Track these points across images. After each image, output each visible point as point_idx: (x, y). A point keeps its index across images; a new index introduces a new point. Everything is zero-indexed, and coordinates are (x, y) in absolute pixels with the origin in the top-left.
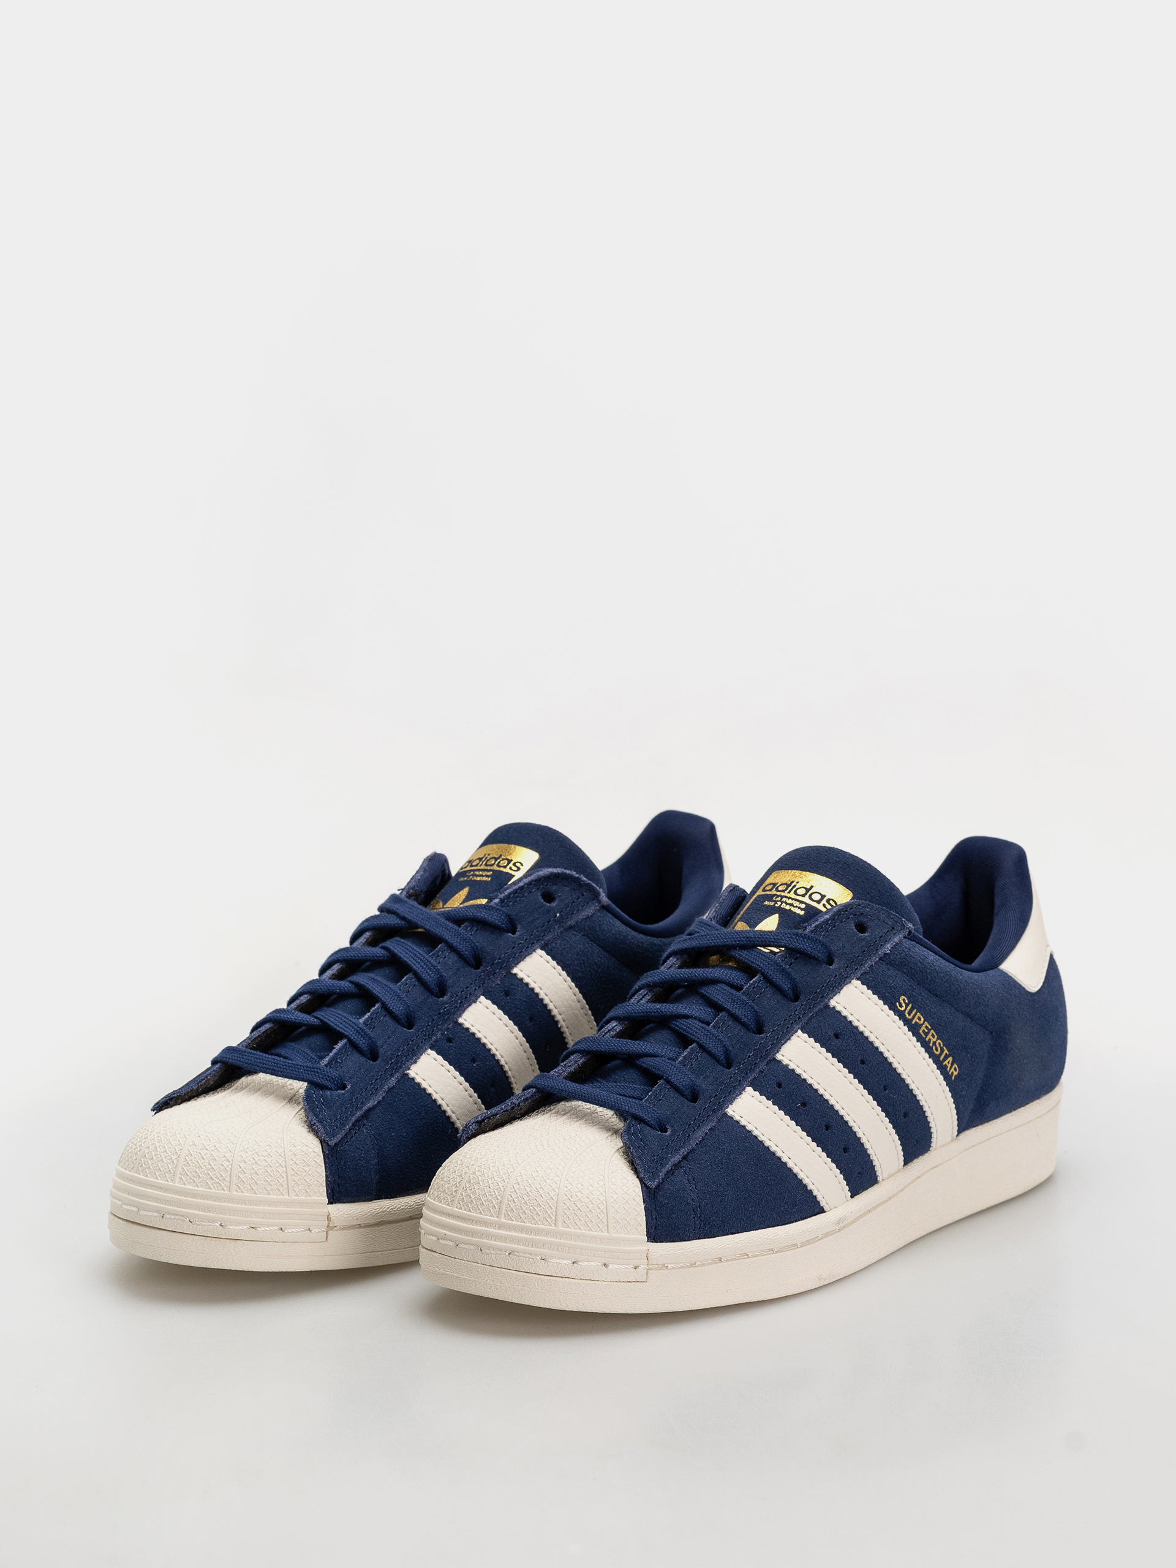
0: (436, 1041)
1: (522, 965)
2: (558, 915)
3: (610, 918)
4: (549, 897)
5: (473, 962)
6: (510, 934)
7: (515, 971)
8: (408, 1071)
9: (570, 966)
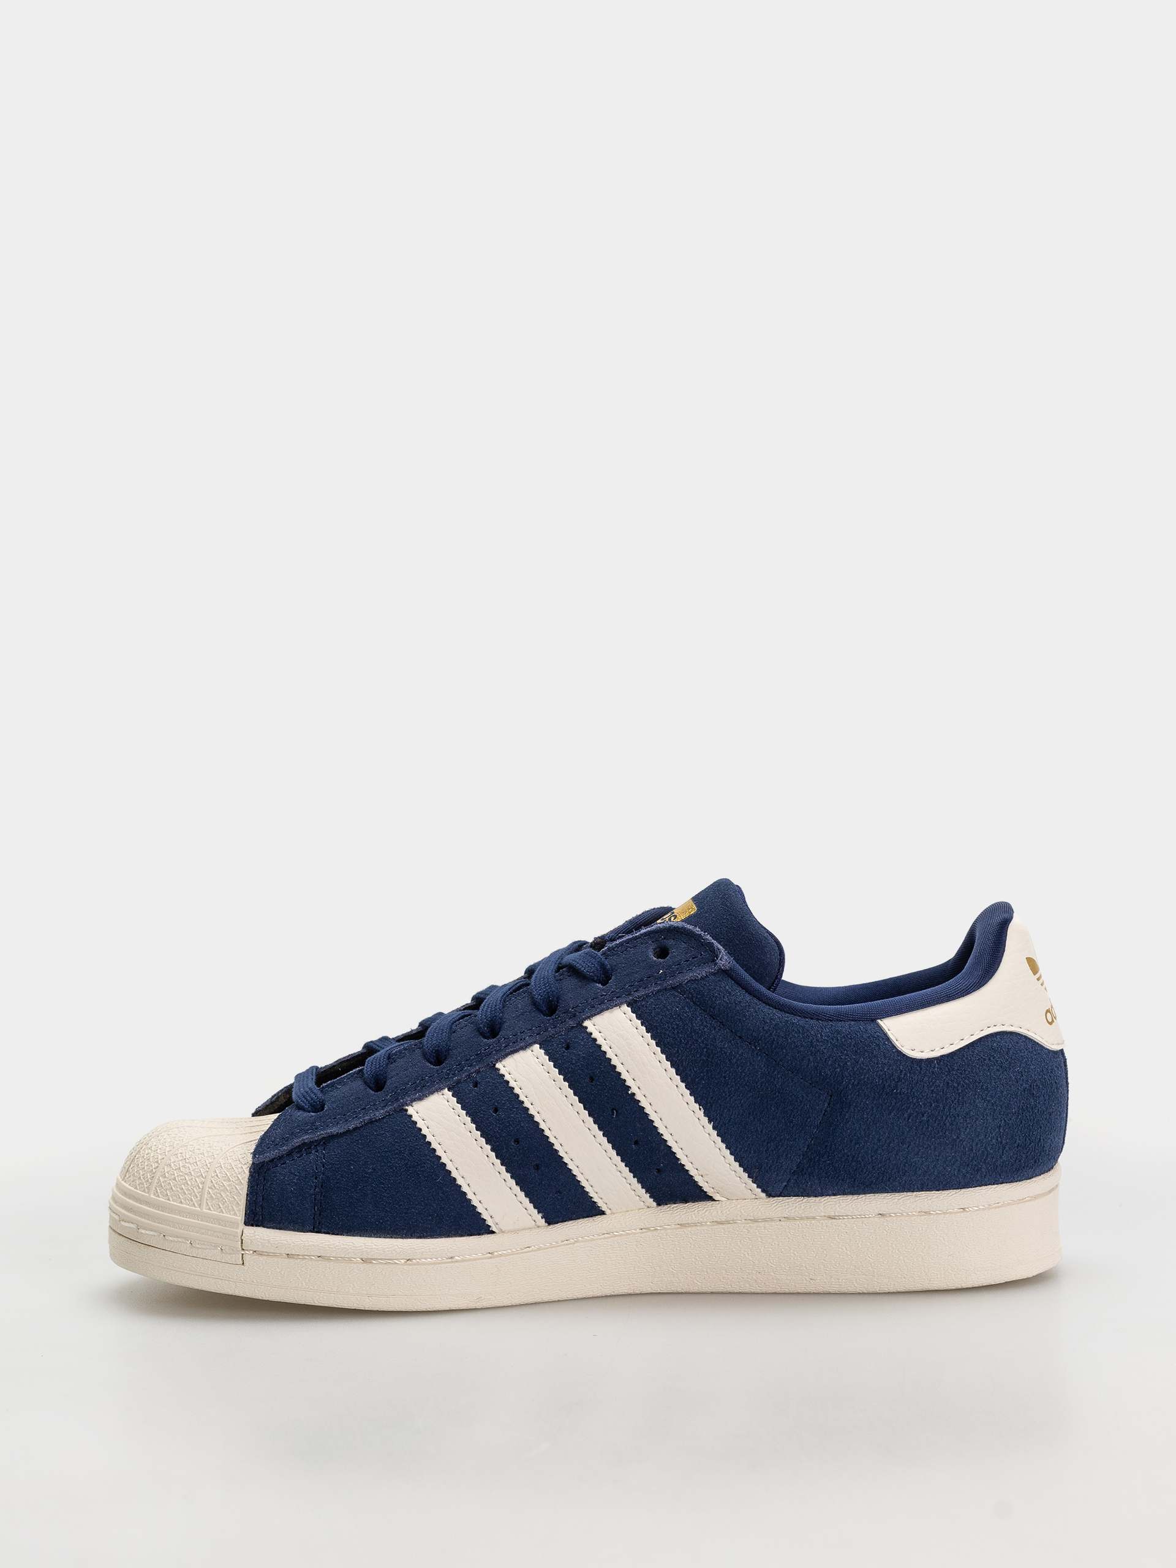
0: (458, 1082)
1: (597, 1019)
2: (661, 971)
3: (728, 985)
4: (663, 953)
5: (545, 1009)
6: (600, 985)
7: (586, 1023)
8: (407, 1107)
9: (657, 1028)
